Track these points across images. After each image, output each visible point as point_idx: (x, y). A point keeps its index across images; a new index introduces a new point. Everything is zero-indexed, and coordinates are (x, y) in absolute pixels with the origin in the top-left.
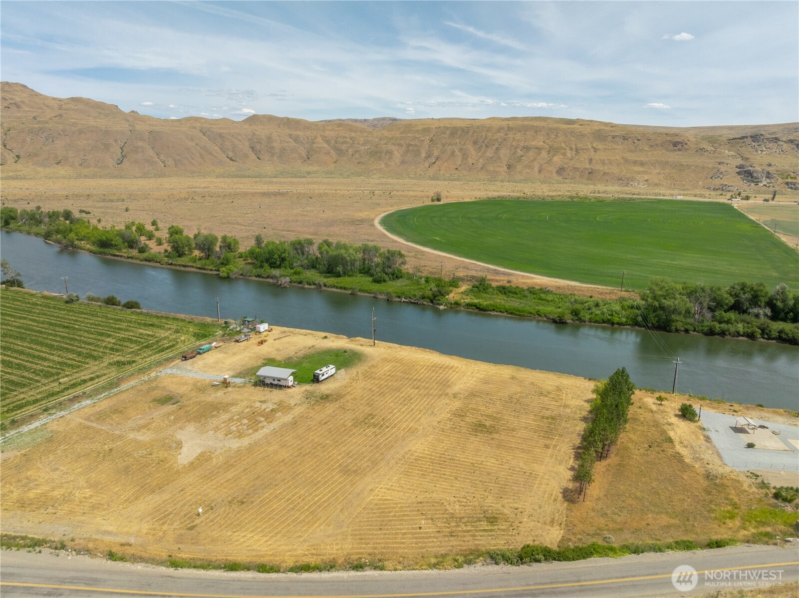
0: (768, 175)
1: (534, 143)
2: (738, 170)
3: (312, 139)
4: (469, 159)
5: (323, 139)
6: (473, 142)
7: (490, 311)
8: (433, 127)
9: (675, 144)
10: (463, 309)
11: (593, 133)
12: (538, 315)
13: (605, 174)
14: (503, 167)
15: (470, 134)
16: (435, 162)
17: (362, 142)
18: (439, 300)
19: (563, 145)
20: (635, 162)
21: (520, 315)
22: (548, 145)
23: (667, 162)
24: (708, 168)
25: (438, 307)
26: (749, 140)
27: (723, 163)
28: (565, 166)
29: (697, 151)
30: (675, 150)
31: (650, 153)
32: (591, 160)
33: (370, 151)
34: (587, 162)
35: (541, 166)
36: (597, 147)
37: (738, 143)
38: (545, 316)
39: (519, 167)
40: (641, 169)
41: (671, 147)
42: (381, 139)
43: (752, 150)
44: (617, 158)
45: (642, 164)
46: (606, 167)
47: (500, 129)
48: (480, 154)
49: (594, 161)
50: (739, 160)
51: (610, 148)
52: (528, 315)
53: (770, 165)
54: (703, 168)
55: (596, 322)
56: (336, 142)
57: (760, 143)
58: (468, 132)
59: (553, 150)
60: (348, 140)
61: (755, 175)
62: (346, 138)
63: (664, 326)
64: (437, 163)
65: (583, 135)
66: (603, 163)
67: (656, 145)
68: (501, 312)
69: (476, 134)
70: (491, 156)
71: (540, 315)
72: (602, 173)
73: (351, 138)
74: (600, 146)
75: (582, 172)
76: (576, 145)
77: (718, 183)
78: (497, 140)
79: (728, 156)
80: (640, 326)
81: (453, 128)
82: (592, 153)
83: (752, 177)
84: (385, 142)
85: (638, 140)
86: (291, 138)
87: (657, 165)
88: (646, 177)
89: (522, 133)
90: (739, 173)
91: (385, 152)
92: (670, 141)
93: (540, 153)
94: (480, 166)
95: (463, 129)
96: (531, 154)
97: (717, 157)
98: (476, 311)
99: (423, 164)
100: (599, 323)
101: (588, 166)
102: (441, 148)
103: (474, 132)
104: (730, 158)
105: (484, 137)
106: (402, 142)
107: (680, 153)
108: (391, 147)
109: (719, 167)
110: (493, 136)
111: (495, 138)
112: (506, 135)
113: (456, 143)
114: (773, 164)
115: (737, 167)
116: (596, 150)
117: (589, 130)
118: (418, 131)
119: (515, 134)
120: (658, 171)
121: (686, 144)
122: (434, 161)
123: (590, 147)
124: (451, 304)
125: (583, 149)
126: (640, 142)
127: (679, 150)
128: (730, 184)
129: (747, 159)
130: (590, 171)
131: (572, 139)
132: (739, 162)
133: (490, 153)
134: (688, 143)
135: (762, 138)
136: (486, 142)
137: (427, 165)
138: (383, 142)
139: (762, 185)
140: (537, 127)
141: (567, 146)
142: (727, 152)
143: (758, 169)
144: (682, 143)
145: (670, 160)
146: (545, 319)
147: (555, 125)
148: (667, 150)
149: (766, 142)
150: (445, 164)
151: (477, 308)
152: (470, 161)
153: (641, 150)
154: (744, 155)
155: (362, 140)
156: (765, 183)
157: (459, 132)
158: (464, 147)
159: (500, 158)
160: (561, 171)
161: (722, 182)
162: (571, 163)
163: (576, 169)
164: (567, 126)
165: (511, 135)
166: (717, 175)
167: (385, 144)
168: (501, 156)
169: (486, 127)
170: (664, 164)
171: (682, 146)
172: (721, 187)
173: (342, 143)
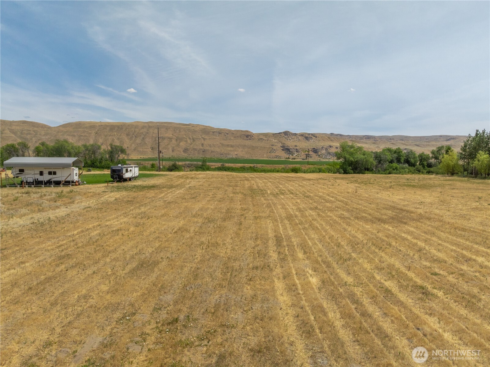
0: (297, 151)
1: (166, 135)
2: (282, 148)
4: (125, 144)
5: (10, 131)
6: (126, 134)
8: (97, 125)
9: (247, 136)
11: (201, 130)
13: (212, 152)
14: (149, 149)
15: (124, 129)
17: (43, 134)
19: (184, 136)
20: (228, 146)
22: (175, 136)
23: (245, 145)
24: (267, 147)
26: (283, 135)
27: (274, 145)
28: (188, 148)
29: (259, 140)
30: (247, 140)
31: (235, 141)
32: (202, 145)
33: (49, 140)
34: (200, 145)
35: (173, 147)
36: (205, 138)
37: (278, 136)
40: (232, 149)
41: (245, 138)
42: (58, 132)
43: (285, 139)
44: (218, 143)
45: (232, 146)
46: (212, 148)
47: (143, 127)
48: (132, 141)
49: (204, 145)
50: (280, 144)
51: (212, 138)
53: (296, 146)
54: (265, 148)
56: (22, 133)
57: (288, 136)
58: (122, 129)
59: (179, 140)
60: (31, 132)
61: (291, 150)
62: (30, 131)
65: (195, 131)
66: (210, 146)
69: (128, 130)
70: (140, 142)
72: (210, 151)
73: (34, 131)
75: (199, 151)
76: (192, 137)
77: (274, 155)
78: (143, 133)
81: (112, 126)
82: (203, 142)
83: (290, 152)
84: (62, 134)
85: (227, 134)
87: (240, 147)
88: (236, 153)
90: (283, 150)
92: (244, 135)
93: (171, 141)
94: (133, 149)
95: (118, 127)
96: (166, 141)
97: (270, 143)
101: (201, 148)
102: (104, 138)
103: (127, 128)
104: (276, 143)
105: (133, 131)
106: (75, 134)
107: (250, 141)
108: (66, 137)
109: (272, 147)
110: (139, 131)
111: (141, 132)
112: (148, 130)
113: (115, 135)
114: (297, 145)
115: (281, 147)
116: (204, 139)
117: (199, 129)
118: (86, 127)
119: (153, 130)
120: (241, 150)
121: (253, 136)
123: (201, 137)
125: (197, 139)
126: (228, 135)
127: (250, 139)
128: (280, 155)
129: (284, 144)
130: (203, 150)
131: (190, 133)
132: (281, 145)
133: (138, 141)
134: (254, 136)
136: (135, 135)
138: (60, 134)
140: (167, 126)
141: (187, 137)
142: (274, 140)
143: (291, 147)
145: (246, 144)
147: (178, 126)
148: (243, 139)
149: (291, 136)
152: (126, 146)
153: (230, 139)
154: (282, 142)
155: (43, 133)
156: (296, 154)
157: (116, 128)
159: (146, 144)
160: (185, 150)
161: (276, 154)
162: (191, 146)
163: (195, 149)
164: (185, 127)
165: (151, 131)
166: (272, 151)
167: (61, 135)
168: (146, 142)
169: (133, 126)
170: (244, 146)
171: (251, 137)
172: (276, 157)
173: (27, 134)
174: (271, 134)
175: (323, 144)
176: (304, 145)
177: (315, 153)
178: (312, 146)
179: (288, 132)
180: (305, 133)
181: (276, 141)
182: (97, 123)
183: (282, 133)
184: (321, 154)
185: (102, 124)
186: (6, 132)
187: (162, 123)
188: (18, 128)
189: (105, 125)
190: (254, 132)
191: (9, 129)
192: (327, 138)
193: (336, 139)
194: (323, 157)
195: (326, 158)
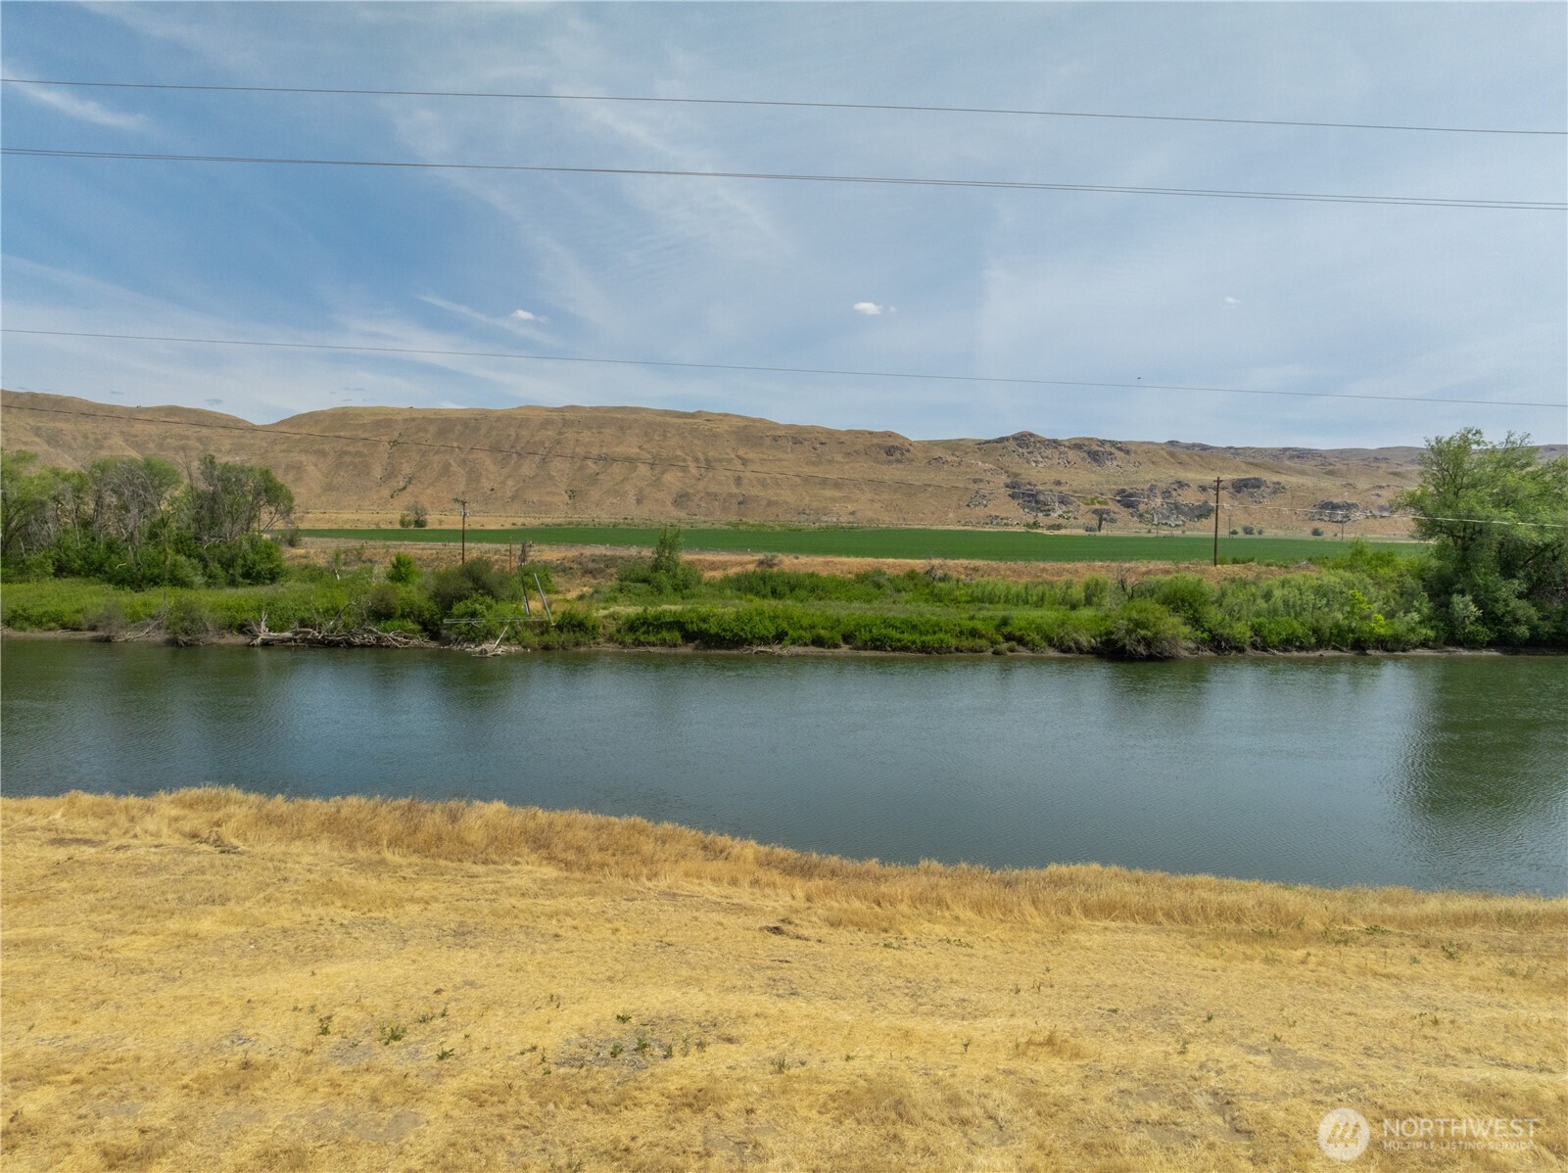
0: (1063, 499)
1: (619, 449)
2: (1010, 491)
3: (96, 440)
4: (483, 480)
5: (126, 441)
6: (490, 447)
7: (764, 640)
8: (399, 418)
9: (890, 451)
10: (611, 648)
11: (735, 433)
12: (1008, 638)
13: (770, 504)
14: (560, 494)
15: (483, 431)
16: (404, 488)
17: (228, 447)
18: (474, 614)
19: (679, 453)
20: (824, 482)
21: (925, 649)
22: (649, 453)
23: (882, 482)
24: (956, 488)
25: (472, 649)
26: (1012, 445)
27: (981, 480)
28: (691, 491)
29: (929, 463)
30: (890, 462)
31: (847, 467)
32: (738, 480)
34: (731, 482)
35: (641, 490)
36: (745, 456)
37: (996, 449)
38: (1050, 642)
39: (595, 494)
40: (837, 494)
41: (883, 456)
42: (274, 442)
43: (1021, 461)
44: (788, 475)
45: (837, 485)
46: (771, 493)
47: (546, 424)
48: (505, 471)
49: (745, 482)
50: (1004, 477)
51: (771, 457)
52: (967, 643)
53: (1058, 483)
54: (949, 489)
55: (1288, 643)
57: (1031, 449)
58: (476, 429)
59: (659, 463)
60: (193, 443)
61: (1041, 498)
62: (187, 438)
64: (410, 488)
65: (715, 436)
66: (763, 484)
67: (855, 452)
68: (818, 642)
69: (494, 433)
70: (532, 474)
71: (1021, 641)
72: (765, 503)
73: (199, 440)
74: (751, 455)
75: (725, 502)
76: (704, 453)
77: (982, 514)
78: (542, 443)
79: (985, 471)
80: (1471, 643)
81: (447, 420)
82: (740, 467)
83: (1037, 502)
84: (284, 447)
85: (822, 444)
86: (39, 436)
87: (863, 487)
88: (851, 508)
89: (594, 430)
90: (1013, 496)
91: (283, 466)
92: (879, 446)
93: (635, 468)
94: (509, 494)
95: (465, 423)
96: (617, 469)
97: (966, 473)
98: (688, 650)
99: (378, 491)
100: (1301, 648)
101: (734, 490)
102: (418, 458)
103: (491, 428)
104: (989, 474)
105: (512, 438)
106: (327, 447)
107: (900, 466)
108: (296, 456)
109: (976, 487)
110: (533, 436)
111: (538, 439)
112: (560, 434)
113: (453, 450)
114: (1062, 481)
115: (1007, 487)
116: (745, 462)
117: (727, 428)
118: (363, 426)
119: (578, 433)
120: (869, 496)
121: (908, 451)
122: (402, 484)
123: (733, 456)
124: (543, 627)
125: (720, 461)
126: (825, 448)
127: (899, 461)
128: (1004, 515)
129: (1016, 475)
130: (741, 499)
131: (696, 442)
132: (1009, 481)
133: (528, 468)
134: (911, 449)
135: (1032, 440)
136: (519, 448)
137: (386, 492)
138: (278, 447)
139: (1056, 515)
140: (623, 420)
141: (686, 454)
142: (980, 463)
143: (1040, 488)
144: (901, 449)
145: (886, 478)
146: (1052, 653)
147: (659, 418)
148: (876, 461)
149: (1040, 448)
150: (429, 491)
151: (689, 637)
152: (486, 485)
153: (830, 462)
154: (1009, 469)
155: (227, 445)
156: (1060, 512)
157: (459, 427)
158: (470, 457)
159: (551, 478)
160: (681, 499)
161: (987, 511)
162: (701, 486)
163: (713, 496)
164: (681, 421)
165: (570, 434)
166: (977, 499)
167: (282, 451)
168: (555, 474)
169: (516, 419)
170: (877, 485)
171: (902, 454)
172: (988, 520)
173: (177, 449)
174: (971, 444)
175: (1151, 476)
176: (1082, 477)
177: (1128, 505)
178: (1115, 484)
179: (1031, 435)
180: (1088, 439)
181: (987, 466)
182: (400, 411)
183: (1007, 439)
184: (1146, 512)
185: (414, 416)
186: (112, 442)
187: (609, 410)
188: (151, 429)
189: (423, 418)
190: (913, 438)
191: (122, 432)
192: (1165, 455)
193: (1197, 458)
194: (1156, 519)
195: (1166, 524)
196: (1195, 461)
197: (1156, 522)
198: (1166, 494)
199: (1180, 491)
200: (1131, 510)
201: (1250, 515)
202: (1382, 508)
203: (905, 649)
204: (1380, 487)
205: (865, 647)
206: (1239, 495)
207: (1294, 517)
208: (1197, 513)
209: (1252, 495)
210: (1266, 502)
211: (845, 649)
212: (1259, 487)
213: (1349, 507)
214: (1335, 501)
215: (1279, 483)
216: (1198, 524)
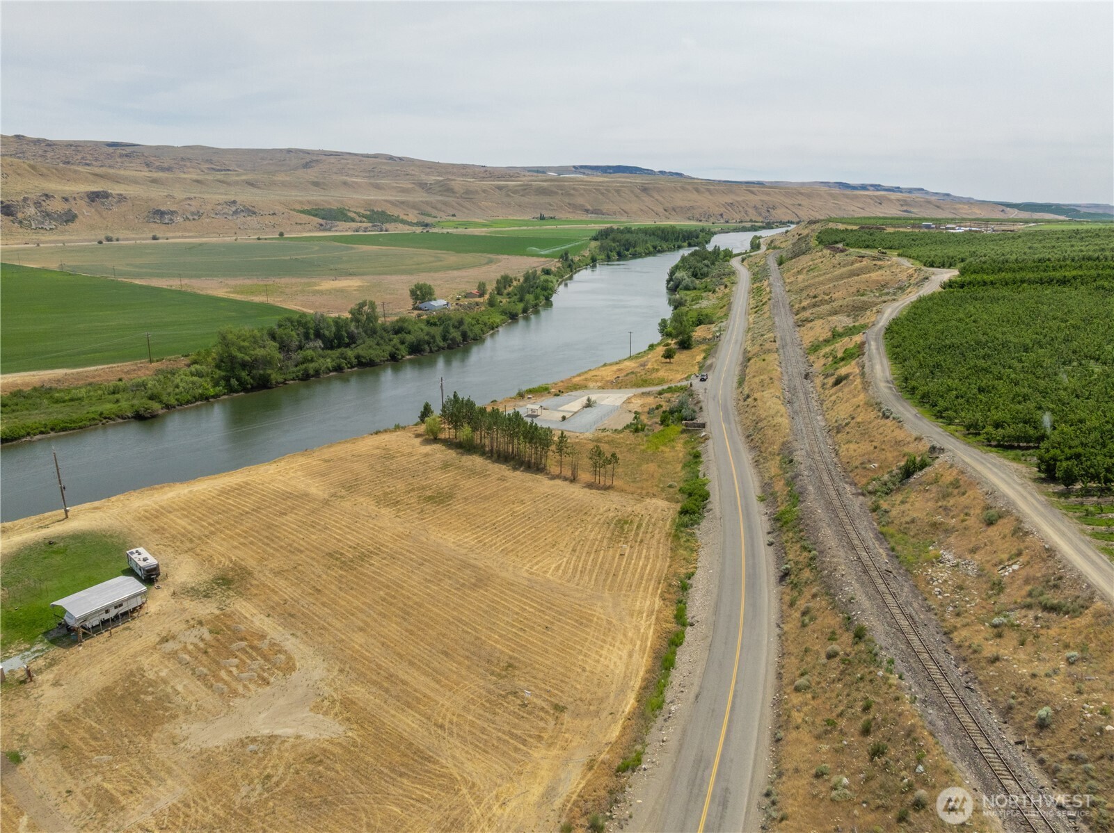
7: (23, 436)
12: (105, 418)
21: (80, 428)
38: (119, 417)
52: (93, 423)
63: (264, 384)
68: (42, 433)
71: (109, 418)
80: (237, 392)
146: (121, 421)
175: (22, 188)
177: (8, 214)
184: (25, 219)
193: (54, 171)
194: (33, 224)
195: (42, 228)
196: (52, 173)
197: (34, 227)
198: (37, 204)
199: (48, 202)
200: (11, 218)
201: (104, 219)
202: (193, 214)
203: (74, 429)
204: (190, 199)
205: (59, 431)
206: (94, 204)
207: (136, 220)
208: (64, 218)
209: (103, 204)
210: (115, 209)
211: (52, 434)
212: (107, 197)
213: (172, 213)
214: (163, 208)
215: (121, 195)
216: (67, 227)
